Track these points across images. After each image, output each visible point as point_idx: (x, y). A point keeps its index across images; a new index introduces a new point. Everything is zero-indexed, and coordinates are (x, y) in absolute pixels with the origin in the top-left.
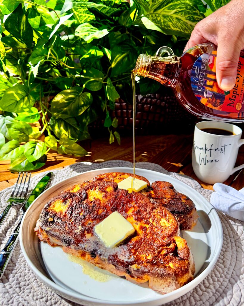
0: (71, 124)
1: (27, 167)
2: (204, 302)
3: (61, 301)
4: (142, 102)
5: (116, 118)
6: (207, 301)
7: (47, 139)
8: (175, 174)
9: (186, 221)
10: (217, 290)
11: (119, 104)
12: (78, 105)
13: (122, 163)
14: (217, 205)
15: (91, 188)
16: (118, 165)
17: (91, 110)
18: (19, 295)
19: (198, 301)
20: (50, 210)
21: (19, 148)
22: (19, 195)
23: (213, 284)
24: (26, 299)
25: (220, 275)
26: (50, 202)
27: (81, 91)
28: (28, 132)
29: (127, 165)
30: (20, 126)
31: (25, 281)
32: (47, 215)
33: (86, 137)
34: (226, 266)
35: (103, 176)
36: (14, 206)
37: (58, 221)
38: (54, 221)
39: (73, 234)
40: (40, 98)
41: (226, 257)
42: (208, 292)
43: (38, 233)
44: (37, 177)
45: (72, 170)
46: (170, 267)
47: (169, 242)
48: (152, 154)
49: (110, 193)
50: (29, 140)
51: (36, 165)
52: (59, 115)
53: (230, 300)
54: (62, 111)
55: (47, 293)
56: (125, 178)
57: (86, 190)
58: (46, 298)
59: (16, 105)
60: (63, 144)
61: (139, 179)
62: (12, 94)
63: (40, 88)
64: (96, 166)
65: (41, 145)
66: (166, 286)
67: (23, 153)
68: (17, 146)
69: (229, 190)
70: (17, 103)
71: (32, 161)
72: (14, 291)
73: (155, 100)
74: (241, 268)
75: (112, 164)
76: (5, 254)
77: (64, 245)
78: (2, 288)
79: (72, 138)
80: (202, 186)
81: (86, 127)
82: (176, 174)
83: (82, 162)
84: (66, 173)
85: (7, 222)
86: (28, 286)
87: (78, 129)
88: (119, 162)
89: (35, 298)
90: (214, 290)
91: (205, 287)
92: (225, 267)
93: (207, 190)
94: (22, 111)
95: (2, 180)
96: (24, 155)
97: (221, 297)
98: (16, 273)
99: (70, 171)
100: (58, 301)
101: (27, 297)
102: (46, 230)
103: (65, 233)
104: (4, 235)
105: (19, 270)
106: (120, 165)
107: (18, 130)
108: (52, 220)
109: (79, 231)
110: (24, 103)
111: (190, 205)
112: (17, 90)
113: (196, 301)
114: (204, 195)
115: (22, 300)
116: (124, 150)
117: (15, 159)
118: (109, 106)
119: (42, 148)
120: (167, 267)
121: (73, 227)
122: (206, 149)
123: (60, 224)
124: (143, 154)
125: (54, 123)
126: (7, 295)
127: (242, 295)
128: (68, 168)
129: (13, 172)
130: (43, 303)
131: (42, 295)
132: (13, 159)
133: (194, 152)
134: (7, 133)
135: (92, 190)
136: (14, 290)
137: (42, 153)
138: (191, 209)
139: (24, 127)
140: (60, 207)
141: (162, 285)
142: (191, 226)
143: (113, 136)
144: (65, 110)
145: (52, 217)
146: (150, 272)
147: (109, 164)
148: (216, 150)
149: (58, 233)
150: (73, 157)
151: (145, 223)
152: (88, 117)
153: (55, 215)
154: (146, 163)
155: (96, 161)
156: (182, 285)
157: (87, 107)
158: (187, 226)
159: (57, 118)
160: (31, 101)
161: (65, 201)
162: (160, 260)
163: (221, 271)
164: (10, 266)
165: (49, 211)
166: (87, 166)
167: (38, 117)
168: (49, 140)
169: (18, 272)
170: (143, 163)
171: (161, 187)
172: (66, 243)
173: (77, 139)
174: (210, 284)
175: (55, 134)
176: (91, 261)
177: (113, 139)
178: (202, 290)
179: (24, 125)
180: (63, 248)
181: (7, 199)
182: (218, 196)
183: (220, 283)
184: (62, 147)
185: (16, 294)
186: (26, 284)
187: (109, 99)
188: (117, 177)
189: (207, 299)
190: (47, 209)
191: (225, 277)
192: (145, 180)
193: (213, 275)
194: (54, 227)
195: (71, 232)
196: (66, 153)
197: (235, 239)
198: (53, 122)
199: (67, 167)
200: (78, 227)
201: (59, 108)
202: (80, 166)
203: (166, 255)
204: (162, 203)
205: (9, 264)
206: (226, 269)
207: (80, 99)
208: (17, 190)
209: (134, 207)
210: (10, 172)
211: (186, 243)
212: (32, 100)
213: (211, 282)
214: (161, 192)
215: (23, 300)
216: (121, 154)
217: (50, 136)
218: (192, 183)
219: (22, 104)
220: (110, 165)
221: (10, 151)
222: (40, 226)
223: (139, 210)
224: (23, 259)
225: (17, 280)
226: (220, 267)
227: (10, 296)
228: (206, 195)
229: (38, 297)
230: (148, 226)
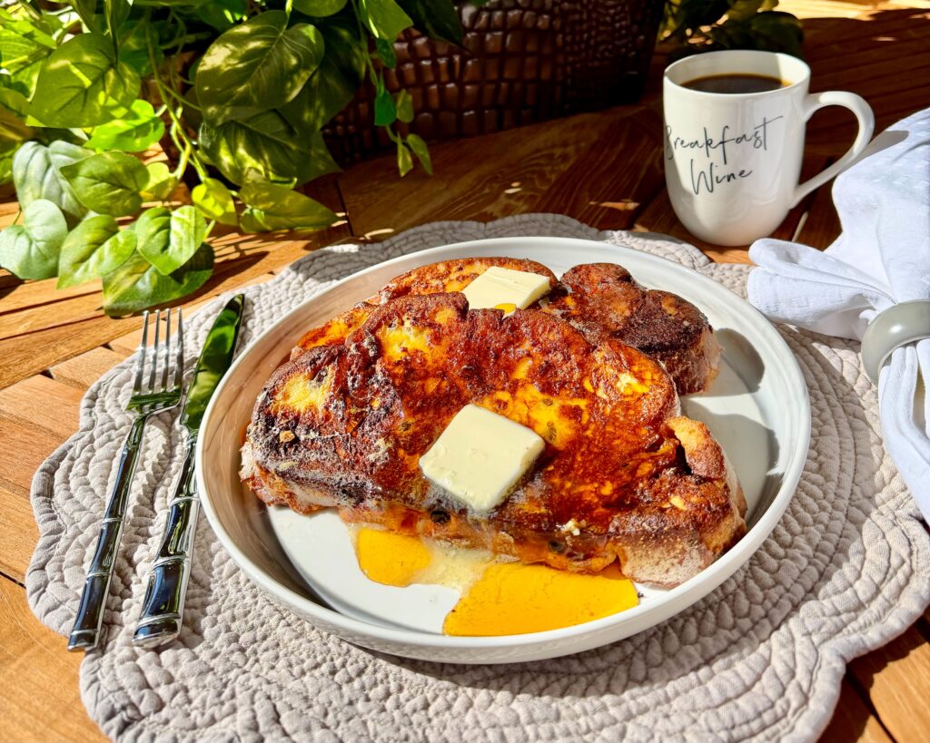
0: (268, 135)
1: (159, 292)
2: (788, 586)
3: (375, 665)
4: (476, 27)
5: (404, 91)
6: (796, 582)
7: (198, 193)
8: (621, 235)
9: (687, 369)
10: (818, 546)
11: (405, 46)
12: (282, 68)
13: (453, 228)
14: (772, 304)
15: (386, 323)
16: (442, 237)
17: (322, 81)
18: (245, 672)
19: (769, 589)
20: (277, 407)
21: (119, 236)
22: (158, 382)
23: (803, 533)
24: (268, 677)
25: (818, 504)
26: (272, 384)
27: (282, 24)
28: (135, 181)
29: (470, 231)
30: (107, 167)
31: (252, 628)
32: (273, 425)
33: (321, 166)
34: (829, 476)
35: (406, 280)
36: (152, 419)
37: (309, 436)
38: (296, 440)
39: (365, 465)
40: (154, 67)
41: (825, 451)
42: (794, 559)
43: (254, 485)
44: (200, 318)
45: (301, 277)
46: (674, 508)
47: (657, 436)
48: (537, 183)
49: (450, 327)
50: (144, 205)
51: (186, 281)
52: (224, 110)
53: (859, 567)
54: (231, 96)
55: (329, 651)
56: (476, 275)
57: (373, 332)
58: (328, 663)
59: (85, 101)
60: (255, 202)
61: (520, 270)
62: (66, 70)
63: (148, 32)
64: (374, 254)
65: (186, 217)
66: (673, 564)
67: (135, 251)
68: (111, 231)
69: (798, 256)
70: (87, 94)
71: (170, 270)
72: (228, 664)
73: (516, 12)
74: (874, 473)
75: (422, 239)
76: (168, 566)
77: (343, 502)
78: (190, 661)
79: (281, 179)
80: (709, 258)
81: (317, 138)
82: (624, 233)
83: (328, 248)
84: (287, 289)
85: (144, 469)
86: (265, 642)
87: (294, 147)
88: (442, 229)
89: (296, 670)
90: (809, 550)
91: (783, 545)
92: (827, 478)
93: (725, 266)
94: (107, 117)
95: (89, 344)
96: (140, 257)
97: (832, 566)
98: (218, 612)
99: (296, 281)
100: (366, 667)
101: (273, 673)
102: (280, 470)
103: (342, 469)
104: (146, 510)
105: (224, 601)
106: (448, 237)
107: (102, 181)
108: (292, 436)
109: (380, 453)
110: (108, 91)
111: (691, 320)
112: (78, 54)
113: (763, 588)
114: (722, 281)
115: (261, 684)
116: (447, 188)
117: (115, 275)
118: (375, 56)
119: (193, 225)
120: (665, 510)
121: (360, 447)
122: (709, 143)
123: (319, 443)
124: (510, 191)
125: (214, 139)
126: (210, 677)
127: (890, 549)
128: (289, 273)
129: (116, 313)
130: (324, 679)
131: (315, 657)
132: (108, 273)
133: (672, 158)
134: (66, 197)
135: (393, 329)
136: (228, 660)
137: (195, 239)
138: (700, 331)
139: (120, 169)
140: (307, 395)
141: (662, 562)
142: (705, 381)
143: (406, 149)
144: (242, 93)
145: (287, 429)
146: (621, 531)
147: (411, 238)
148: (738, 140)
149: (318, 471)
150: (292, 235)
151: (574, 397)
152: (318, 103)
153: (297, 419)
154: (526, 217)
155: (368, 236)
156: (718, 552)
157: (310, 73)
158: (694, 382)
159: (220, 122)
160: (127, 81)
161: (316, 373)
162: (642, 493)
163: (820, 494)
164: (193, 596)
165: (276, 413)
166: (346, 258)
167: (156, 128)
168: (206, 197)
169: (222, 609)
170: (517, 218)
171: (592, 283)
172: (351, 496)
173: (296, 180)
174: (793, 535)
175: (223, 173)
176: (438, 534)
177: (409, 159)
178: (774, 556)
179: (119, 163)
180: (342, 512)
181: (124, 400)
182: (771, 279)
183: (822, 527)
184: (251, 210)
185: (236, 671)
186: (258, 638)
187: (377, 36)
188: (453, 276)
189: (795, 576)
190: (267, 407)
191: (833, 507)
192: (540, 269)
193: (798, 507)
194: (301, 456)
195: (357, 462)
196: (269, 228)
197: (841, 395)
198: (211, 137)
199: (284, 271)
200: (376, 445)
201: (223, 90)
202: (323, 262)
203: (655, 475)
204: (605, 328)
205: (191, 591)
206: (832, 486)
207: (285, 49)
208: (148, 368)
209: (529, 355)
210: (108, 317)
211: (708, 433)
212: (130, 78)
213: (796, 527)
214: (595, 295)
215: (264, 682)
216: (441, 201)
217: (206, 183)
218: (678, 254)
219: (102, 96)
220: (417, 243)
221: (93, 251)
222: (257, 462)
223: (547, 362)
224: (226, 569)
225: (227, 632)
226: (813, 483)
227: (221, 679)
228: (727, 282)
229: (305, 666)
230: (582, 403)
